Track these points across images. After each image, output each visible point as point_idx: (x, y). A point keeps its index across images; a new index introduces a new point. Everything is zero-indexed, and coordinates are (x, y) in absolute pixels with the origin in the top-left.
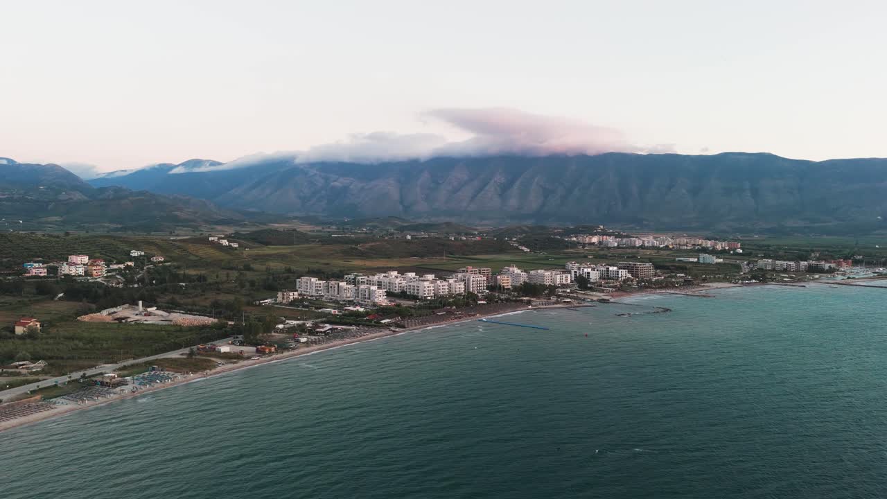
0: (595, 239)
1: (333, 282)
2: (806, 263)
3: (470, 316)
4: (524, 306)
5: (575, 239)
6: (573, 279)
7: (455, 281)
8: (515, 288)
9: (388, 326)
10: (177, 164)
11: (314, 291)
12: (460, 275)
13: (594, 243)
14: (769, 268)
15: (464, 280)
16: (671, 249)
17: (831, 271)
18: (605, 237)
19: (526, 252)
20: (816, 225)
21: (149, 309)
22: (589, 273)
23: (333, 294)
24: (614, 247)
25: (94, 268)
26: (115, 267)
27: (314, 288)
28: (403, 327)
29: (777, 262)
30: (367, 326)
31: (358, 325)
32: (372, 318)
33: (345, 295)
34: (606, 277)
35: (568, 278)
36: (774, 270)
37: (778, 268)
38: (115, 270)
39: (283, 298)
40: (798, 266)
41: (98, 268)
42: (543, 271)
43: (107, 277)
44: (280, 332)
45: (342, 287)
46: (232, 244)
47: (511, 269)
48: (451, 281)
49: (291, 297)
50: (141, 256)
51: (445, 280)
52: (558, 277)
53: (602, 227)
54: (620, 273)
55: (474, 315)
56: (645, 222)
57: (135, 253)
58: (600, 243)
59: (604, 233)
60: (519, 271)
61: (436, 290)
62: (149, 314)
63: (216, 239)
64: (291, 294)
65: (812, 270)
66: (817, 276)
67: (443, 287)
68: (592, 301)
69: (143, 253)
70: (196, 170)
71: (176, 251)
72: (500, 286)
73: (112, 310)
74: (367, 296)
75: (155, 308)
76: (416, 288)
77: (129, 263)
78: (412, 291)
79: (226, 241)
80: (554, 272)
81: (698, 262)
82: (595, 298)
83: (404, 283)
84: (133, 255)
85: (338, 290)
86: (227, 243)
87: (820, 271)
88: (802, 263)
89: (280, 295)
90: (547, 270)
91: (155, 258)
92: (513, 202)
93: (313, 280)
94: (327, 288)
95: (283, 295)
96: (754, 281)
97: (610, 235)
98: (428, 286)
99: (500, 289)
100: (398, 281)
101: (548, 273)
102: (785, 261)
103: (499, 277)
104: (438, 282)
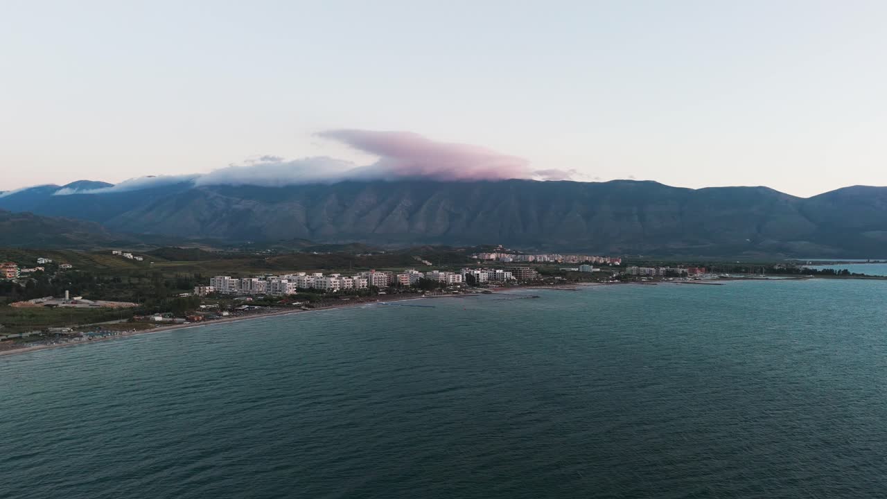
0: (493, 256)
1: (245, 279)
2: (664, 269)
3: (371, 301)
4: (418, 295)
5: (476, 257)
6: (465, 280)
7: (359, 278)
8: (413, 286)
9: (298, 307)
10: (62, 185)
11: (227, 288)
12: (363, 274)
13: (492, 260)
14: (634, 273)
15: (367, 277)
16: (559, 263)
17: (684, 275)
18: (502, 254)
19: (429, 266)
20: (694, 247)
21: (75, 298)
22: (478, 274)
23: (247, 289)
24: (510, 262)
25: (7, 270)
26: (27, 270)
27: (228, 286)
28: (313, 307)
29: (641, 268)
30: (280, 306)
31: (272, 306)
32: (285, 302)
33: (257, 290)
34: (493, 278)
35: (459, 278)
36: (638, 275)
37: (642, 273)
38: (27, 273)
39: (200, 292)
40: (658, 271)
41: (12, 270)
42: (437, 272)
43: (20, 279)
44: (203, 311)
45: (254, 282)
46: (137, 258)
47: (410, 271)
48: (355, 278)
49: (207, 291)
50: (48, 263)
51: (350, 278)
52: (451, 277)
53: (501, 246)
54: (505, 275)
55: (374, 301)
56: (544, 245)
57: (42, 261)
58: (497, 259)
59: (503, 251)
60: (417, 272)
61: (342, 284)
62: (76, 302)
63: (120, 253)
64: (207, 288)
65: (669, 274)
66: (671, 279)
67: (348, 282)
68: (477, 293)
69: (50, 261)
70: (85, 192)
71: (82, 260)
72: (399, 283)
73: (40, 300)
74: (278, 289)
75: (81, 298)
76: (323, 283)
77: (40, 268)
78: (319, 286)
79: (130, 254)
80: (448, 273)
81: (578, 271)
82: (480, 291)
83: (312, 280)
84: (40, 262)
85: (251, 286)
86: (132, 256)
87: (676, 275)
88: (661, 269)
89: (196, 289)
90: (441, 271)
91: (62, 265)
92: (420, 226)
93: (226, 278)
94: (240, 285)
95: (200, 289)
96: (617, 281)
97: (507, 253)
98: (335, 281)
99: (400, 285)
100: (306, 278)
101: (442, 274)
102: (648, 267)
103: (398, 276)
104: (344, 278)
